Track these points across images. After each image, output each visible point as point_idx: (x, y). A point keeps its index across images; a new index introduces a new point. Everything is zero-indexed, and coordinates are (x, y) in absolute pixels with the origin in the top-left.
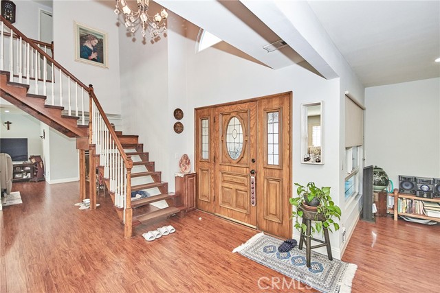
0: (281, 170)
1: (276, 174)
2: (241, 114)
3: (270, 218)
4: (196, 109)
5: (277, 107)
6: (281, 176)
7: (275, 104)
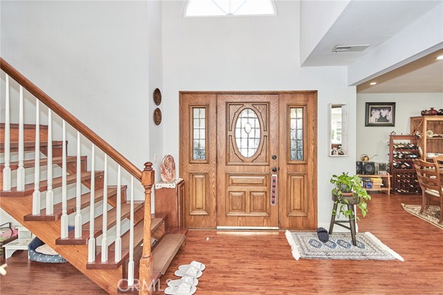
0: (306, 164)
1: (301, 169)
2: (257, 107)
3: (294, 214)
4: (182, 93)
5: (302, 103)
6: (306, 170)
7: (300, 100)
